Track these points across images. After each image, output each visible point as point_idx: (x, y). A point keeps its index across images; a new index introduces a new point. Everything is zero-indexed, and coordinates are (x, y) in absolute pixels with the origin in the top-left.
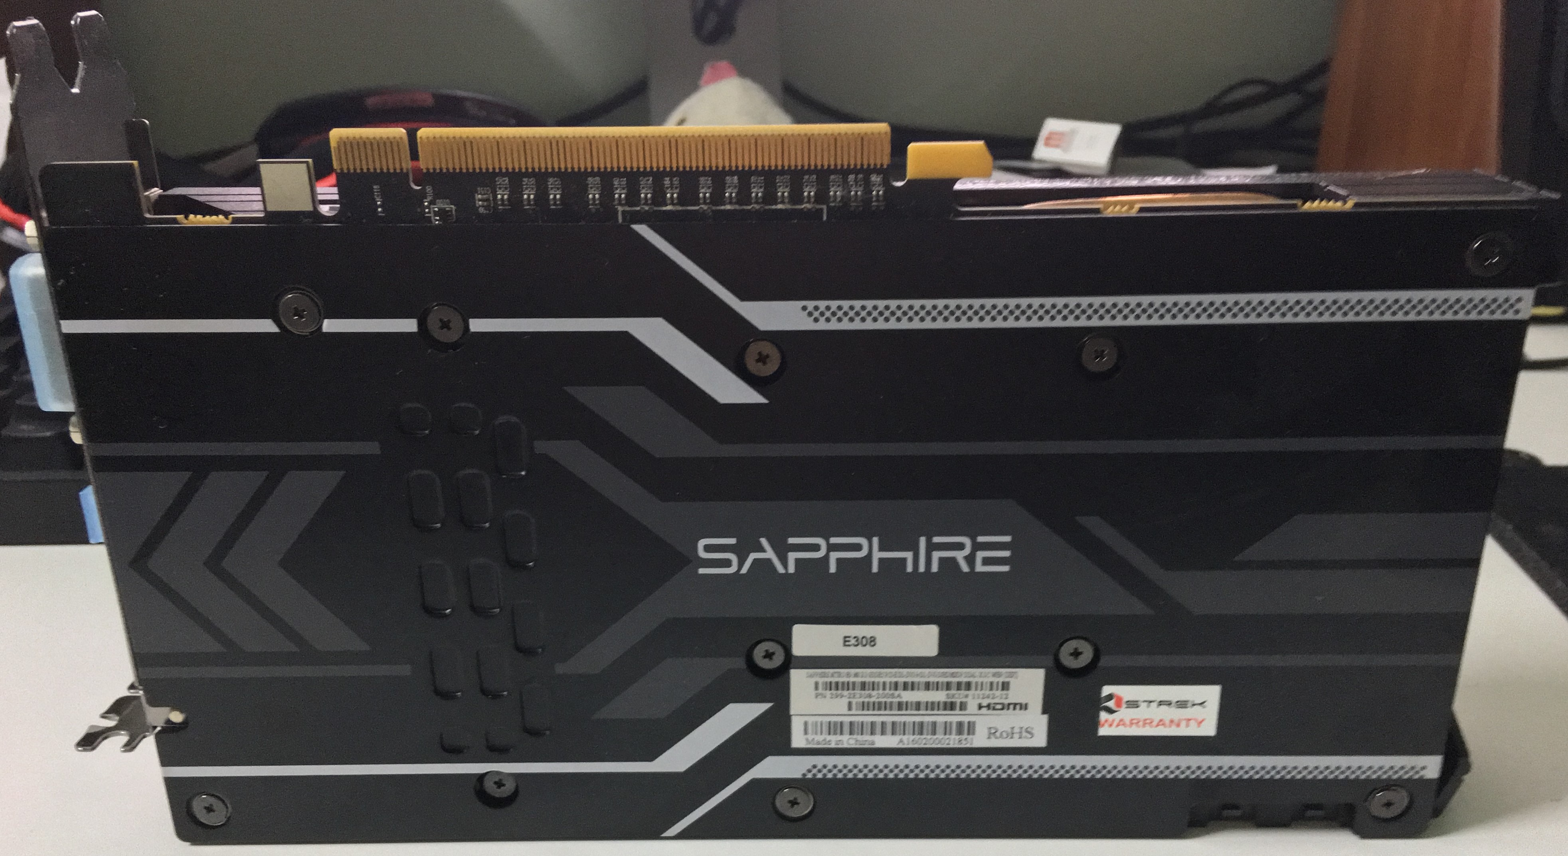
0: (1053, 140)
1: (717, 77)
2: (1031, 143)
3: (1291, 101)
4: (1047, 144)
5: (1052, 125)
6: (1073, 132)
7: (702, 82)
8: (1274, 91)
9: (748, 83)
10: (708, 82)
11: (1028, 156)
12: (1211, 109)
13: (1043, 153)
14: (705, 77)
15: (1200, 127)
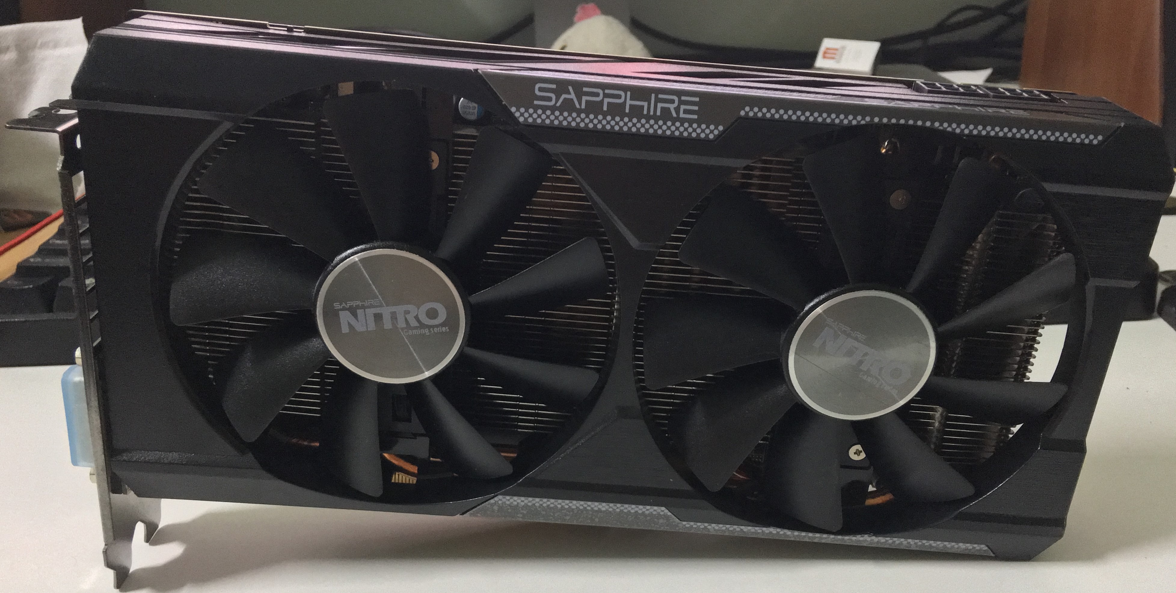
0: (829, 54)
1: (587, 15)
2: (813, 56)
3: (1000, 20)
4: (824, 57)
5: (828, 43)
6: (844, 48)
7: (575, 19)
8: (987, 14)
9: (610, 19)
10: (581, 19)
11: (811, 65)
12: (941, 28)
13: (821, 62)
14: (578, 16)
15: (933, 40)
